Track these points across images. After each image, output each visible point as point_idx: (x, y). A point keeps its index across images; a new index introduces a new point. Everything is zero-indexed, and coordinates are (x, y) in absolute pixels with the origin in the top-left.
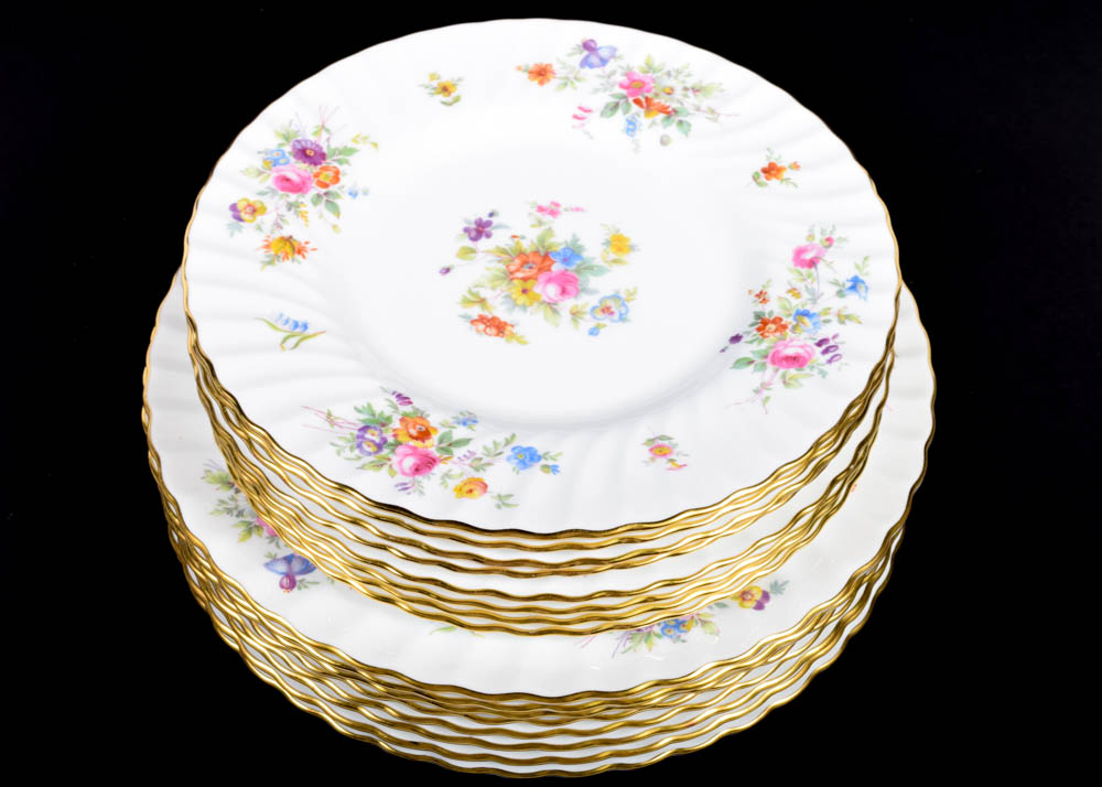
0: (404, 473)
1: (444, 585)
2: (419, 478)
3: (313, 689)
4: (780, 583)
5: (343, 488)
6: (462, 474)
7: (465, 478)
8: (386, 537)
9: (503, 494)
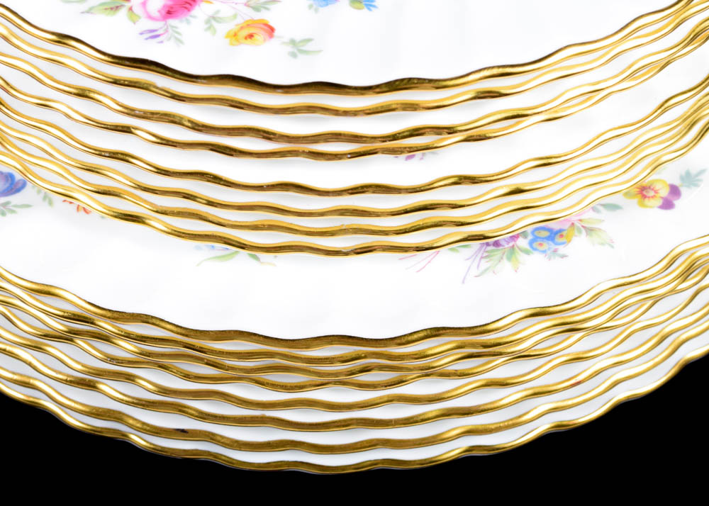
0: (150, 17)
1: (216, 179)
2: (172, 22)
3: (30, 364)
4: (693, 172)
5: (62, 39)
6: (235, 16)
7: (240, 21)
8: (131, 112)
9: (298, 38)
